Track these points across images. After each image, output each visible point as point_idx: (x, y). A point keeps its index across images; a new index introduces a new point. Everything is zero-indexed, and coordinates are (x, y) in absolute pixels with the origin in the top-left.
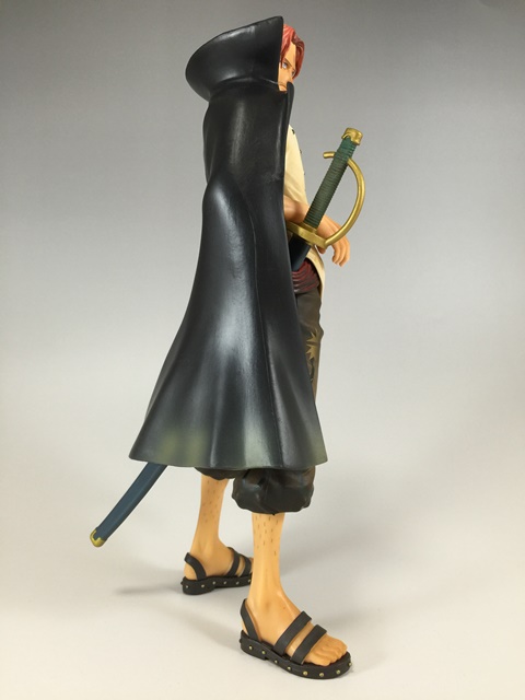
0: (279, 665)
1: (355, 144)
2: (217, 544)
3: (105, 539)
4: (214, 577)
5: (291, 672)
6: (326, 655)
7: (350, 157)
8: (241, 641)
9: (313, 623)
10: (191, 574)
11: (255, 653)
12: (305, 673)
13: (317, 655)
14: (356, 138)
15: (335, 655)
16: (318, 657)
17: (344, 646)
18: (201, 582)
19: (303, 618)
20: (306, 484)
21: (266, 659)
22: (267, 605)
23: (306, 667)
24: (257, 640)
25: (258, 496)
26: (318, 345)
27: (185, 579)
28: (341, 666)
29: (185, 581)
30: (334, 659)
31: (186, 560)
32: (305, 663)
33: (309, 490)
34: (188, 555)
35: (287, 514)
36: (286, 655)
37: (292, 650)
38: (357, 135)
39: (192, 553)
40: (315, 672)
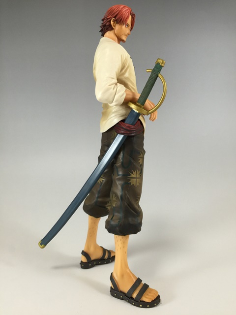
0: (129, 302)
1: (162, 67)
2: (96, 246)
3: (45, 245)
4: (95, 260)
5: (134, 305)
6: (150, 297)
7: (160, 72)
8: (111, 291)
9: (143, 282)
10: (84, 260)
11: (118, 297)
12: (141, 306)
13: (146, 297)
14: (162, 64)
15: (153, 297)
16: (146, 298)
17: (157, 292)
18: (89, 263)
19: (139, 281)
20: (139, 221)
21: (122, 299)
22: (122, 276)
23: (141, 303)
24: (118, 291)
25: (117, 228)
26: (143, 158)
27: (82, 262)
28: (156, 302)
29: (82, 263)
30: (153, 299)
31: (82, 253)
32: (141, 301)
33: (140, 224)
34: (83, 251)
35: (130, 235)
36: (132, 298)
37: (134, 296)
38: (163, 62)
39: (85, 251)
40: (145, 305)
